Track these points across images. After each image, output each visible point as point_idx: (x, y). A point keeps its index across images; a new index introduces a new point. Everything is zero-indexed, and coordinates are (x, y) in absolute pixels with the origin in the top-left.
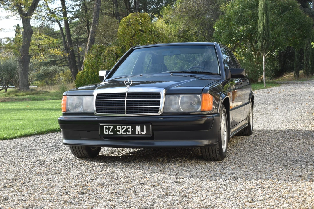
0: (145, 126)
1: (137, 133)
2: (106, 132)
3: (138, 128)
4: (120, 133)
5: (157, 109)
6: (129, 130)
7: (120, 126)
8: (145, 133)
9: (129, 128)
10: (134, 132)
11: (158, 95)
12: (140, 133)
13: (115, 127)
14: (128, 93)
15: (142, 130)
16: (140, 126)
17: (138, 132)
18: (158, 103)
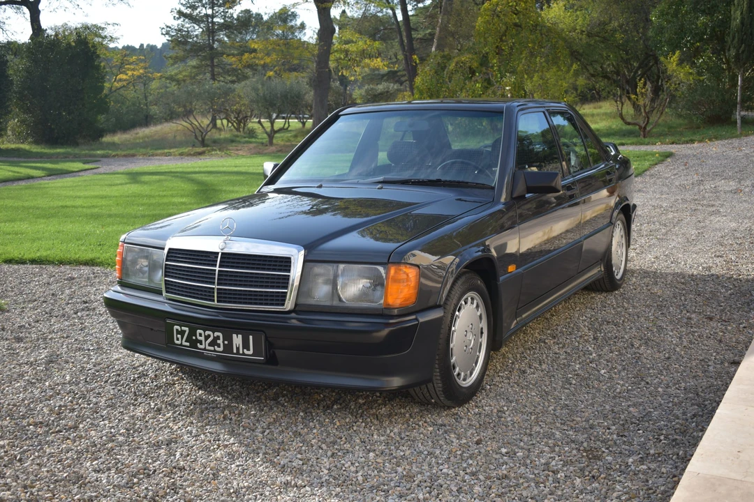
0: (251, 337)
1: (235, 351)
2: (178, 339)
3: (237, 340)
4: (202, 347)
5: (282, 296)
6: (218, 341)
7: (201, 331)
8: (251, 352)
9: (218, 338)
10: (228, 348)
11: (285, 263)
12: (241, 352)
13: (193, 333)
14: (222, 253)
15: (246, 346)
16: (240, 336)
17: (238, 349)
18: (285, 281)
